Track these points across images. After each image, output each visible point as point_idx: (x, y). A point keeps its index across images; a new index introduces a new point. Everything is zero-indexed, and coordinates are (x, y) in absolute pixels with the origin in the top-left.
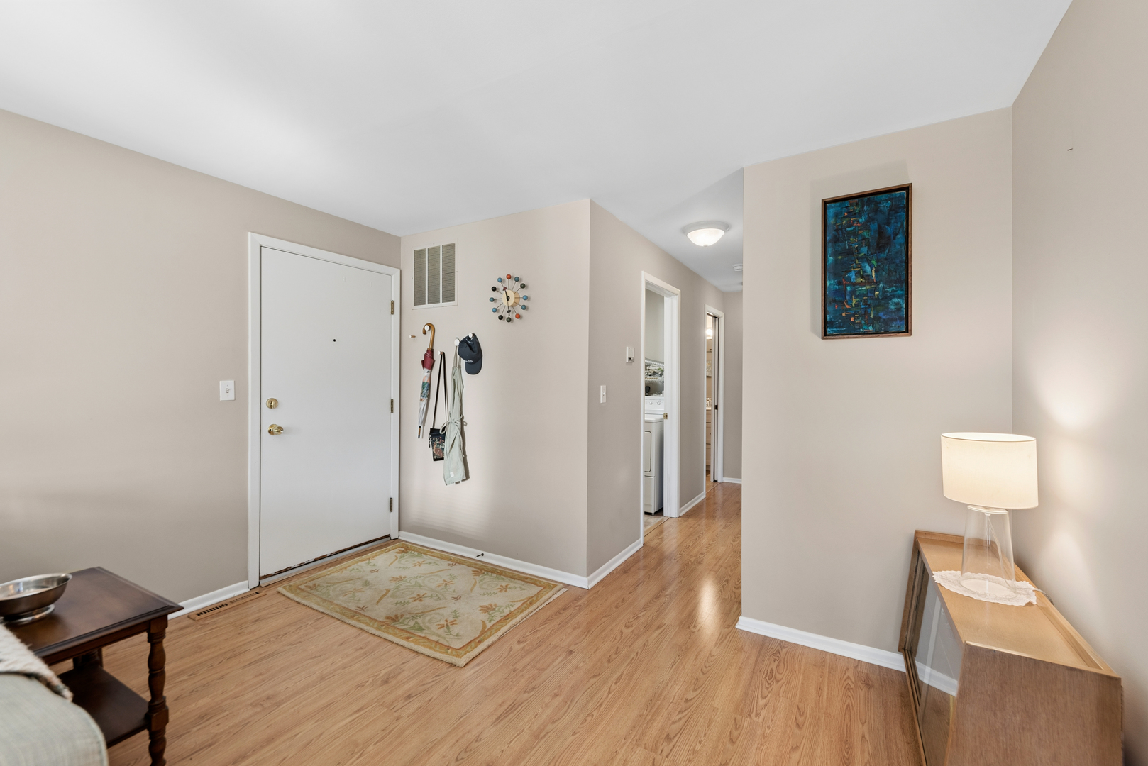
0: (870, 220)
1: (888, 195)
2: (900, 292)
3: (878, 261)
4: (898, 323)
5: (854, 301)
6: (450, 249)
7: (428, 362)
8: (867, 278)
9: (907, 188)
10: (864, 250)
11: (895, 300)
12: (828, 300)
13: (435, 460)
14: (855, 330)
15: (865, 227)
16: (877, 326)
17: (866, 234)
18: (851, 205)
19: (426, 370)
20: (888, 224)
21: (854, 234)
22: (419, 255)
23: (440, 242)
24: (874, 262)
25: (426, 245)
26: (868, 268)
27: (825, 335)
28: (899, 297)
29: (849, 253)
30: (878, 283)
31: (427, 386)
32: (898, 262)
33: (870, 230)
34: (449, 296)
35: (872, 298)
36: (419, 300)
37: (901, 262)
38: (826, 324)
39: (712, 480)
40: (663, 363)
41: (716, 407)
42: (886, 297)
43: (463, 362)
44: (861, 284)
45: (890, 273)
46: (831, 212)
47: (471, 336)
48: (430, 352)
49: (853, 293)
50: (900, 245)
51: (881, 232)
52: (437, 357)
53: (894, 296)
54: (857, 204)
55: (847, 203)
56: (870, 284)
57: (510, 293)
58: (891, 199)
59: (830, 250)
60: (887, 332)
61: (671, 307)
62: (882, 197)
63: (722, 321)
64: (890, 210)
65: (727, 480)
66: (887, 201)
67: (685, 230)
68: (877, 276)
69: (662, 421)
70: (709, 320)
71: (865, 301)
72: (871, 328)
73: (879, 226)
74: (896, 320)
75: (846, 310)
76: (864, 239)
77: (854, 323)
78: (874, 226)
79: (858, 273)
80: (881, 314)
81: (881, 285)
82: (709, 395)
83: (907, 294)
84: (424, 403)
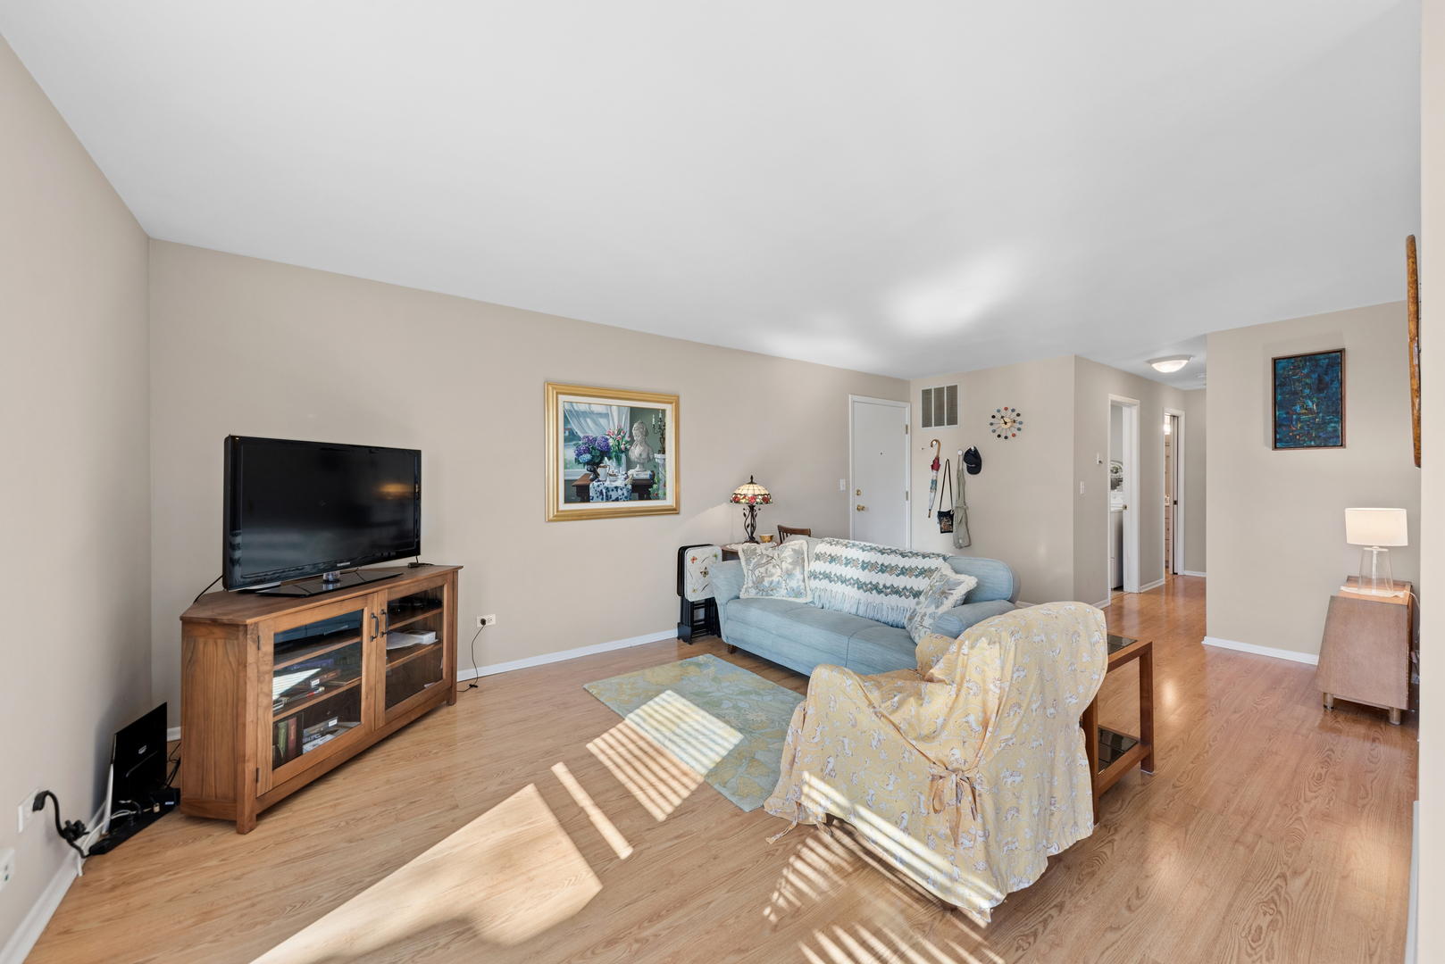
0: (1312, 371)
1: (1326, 355)
2: (1336, 419)
3: (1318, 398)
4: (1335, 439)
5: (1299, 425)
6: (953, 390)
7: (935, 467)
8: (1310, 411)
9: (1342, 351)
10: (1307, 391)
11: (1333, 425)
12: (1277, 425)
13: (942, 532)
14: (1300, 444)
15: (1307, 376)
16: (1318, 442)
17: (1308, 381)
18: (1296, 361)
19: (935, 471)
20: (1326, 374)
21: (1299, 381)
22: (926, 393)
23: (945, 384)
24: (1315, 399)
25: (933, 386)
26: (1310, 403)
27: (1275, 448)
28: (1335, 422)
29: (1295, 393)
30: (1318, 413)
31: (934, 482)
32: (1334, 399)
33: (1311, 378)
34: (953, 420)
35: (1313, 423)
36: (926, 423)
37: (1337, 399)
38: (1276, 441)
39: (1171, 572)
40: (1122, 463)
41: (1175, 503)
42: (1325, 423)
43: (965, 465)
44: (1305, 414)
45: (1328, 406)
46: (1279, 366)
47: (973, 448)
48: (937, 459)
49: (1298, 420)
50: (1336, 388)
51: (1320, 380)
52: (942, 463)
53: (1331, 422)
54: (1301, 361)
55: (1293, 360)
56: (1312, 414)
57: (1006, 420)
58: (1329, 358)
59: (1278, 391)
60: (1326, 446)
61: (1131, 417)
62: (1322, 357)
63: (1182, 420)
64: (1328, 365)
65: (1188, 573)
66: (1325, 359)
67: (1151, 362)
68: (1317, 409)
69: (1121, 512)
70: (1167, 419)
71: (1308, 426)
72: (1313, 443)
73: (1319, 376)
74: (1333, 438)
75: (1293, 431)
76: (1307, 384)
77: (1299, 440)
78: (1315, 376)
79: (1302, 407)
80: (1321, 434)
81: (1321, 415)
82: (1167, 493)
83: (1342, 419)
84: (933, 494)
